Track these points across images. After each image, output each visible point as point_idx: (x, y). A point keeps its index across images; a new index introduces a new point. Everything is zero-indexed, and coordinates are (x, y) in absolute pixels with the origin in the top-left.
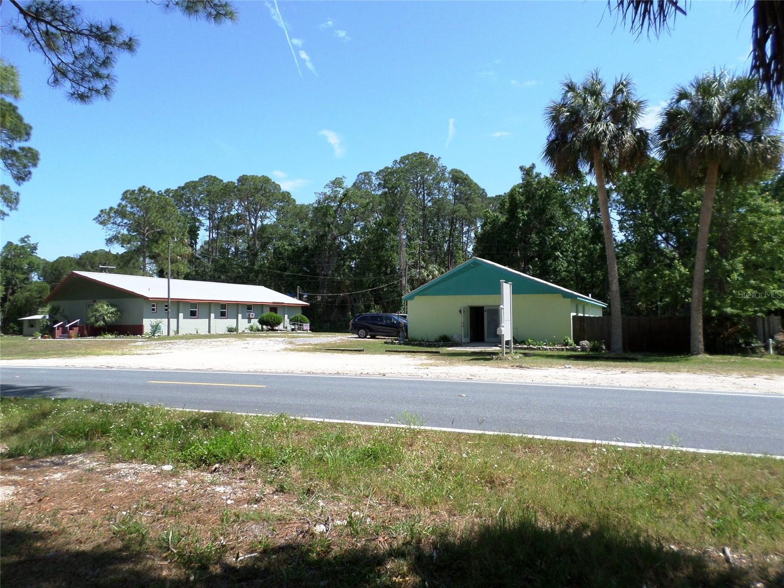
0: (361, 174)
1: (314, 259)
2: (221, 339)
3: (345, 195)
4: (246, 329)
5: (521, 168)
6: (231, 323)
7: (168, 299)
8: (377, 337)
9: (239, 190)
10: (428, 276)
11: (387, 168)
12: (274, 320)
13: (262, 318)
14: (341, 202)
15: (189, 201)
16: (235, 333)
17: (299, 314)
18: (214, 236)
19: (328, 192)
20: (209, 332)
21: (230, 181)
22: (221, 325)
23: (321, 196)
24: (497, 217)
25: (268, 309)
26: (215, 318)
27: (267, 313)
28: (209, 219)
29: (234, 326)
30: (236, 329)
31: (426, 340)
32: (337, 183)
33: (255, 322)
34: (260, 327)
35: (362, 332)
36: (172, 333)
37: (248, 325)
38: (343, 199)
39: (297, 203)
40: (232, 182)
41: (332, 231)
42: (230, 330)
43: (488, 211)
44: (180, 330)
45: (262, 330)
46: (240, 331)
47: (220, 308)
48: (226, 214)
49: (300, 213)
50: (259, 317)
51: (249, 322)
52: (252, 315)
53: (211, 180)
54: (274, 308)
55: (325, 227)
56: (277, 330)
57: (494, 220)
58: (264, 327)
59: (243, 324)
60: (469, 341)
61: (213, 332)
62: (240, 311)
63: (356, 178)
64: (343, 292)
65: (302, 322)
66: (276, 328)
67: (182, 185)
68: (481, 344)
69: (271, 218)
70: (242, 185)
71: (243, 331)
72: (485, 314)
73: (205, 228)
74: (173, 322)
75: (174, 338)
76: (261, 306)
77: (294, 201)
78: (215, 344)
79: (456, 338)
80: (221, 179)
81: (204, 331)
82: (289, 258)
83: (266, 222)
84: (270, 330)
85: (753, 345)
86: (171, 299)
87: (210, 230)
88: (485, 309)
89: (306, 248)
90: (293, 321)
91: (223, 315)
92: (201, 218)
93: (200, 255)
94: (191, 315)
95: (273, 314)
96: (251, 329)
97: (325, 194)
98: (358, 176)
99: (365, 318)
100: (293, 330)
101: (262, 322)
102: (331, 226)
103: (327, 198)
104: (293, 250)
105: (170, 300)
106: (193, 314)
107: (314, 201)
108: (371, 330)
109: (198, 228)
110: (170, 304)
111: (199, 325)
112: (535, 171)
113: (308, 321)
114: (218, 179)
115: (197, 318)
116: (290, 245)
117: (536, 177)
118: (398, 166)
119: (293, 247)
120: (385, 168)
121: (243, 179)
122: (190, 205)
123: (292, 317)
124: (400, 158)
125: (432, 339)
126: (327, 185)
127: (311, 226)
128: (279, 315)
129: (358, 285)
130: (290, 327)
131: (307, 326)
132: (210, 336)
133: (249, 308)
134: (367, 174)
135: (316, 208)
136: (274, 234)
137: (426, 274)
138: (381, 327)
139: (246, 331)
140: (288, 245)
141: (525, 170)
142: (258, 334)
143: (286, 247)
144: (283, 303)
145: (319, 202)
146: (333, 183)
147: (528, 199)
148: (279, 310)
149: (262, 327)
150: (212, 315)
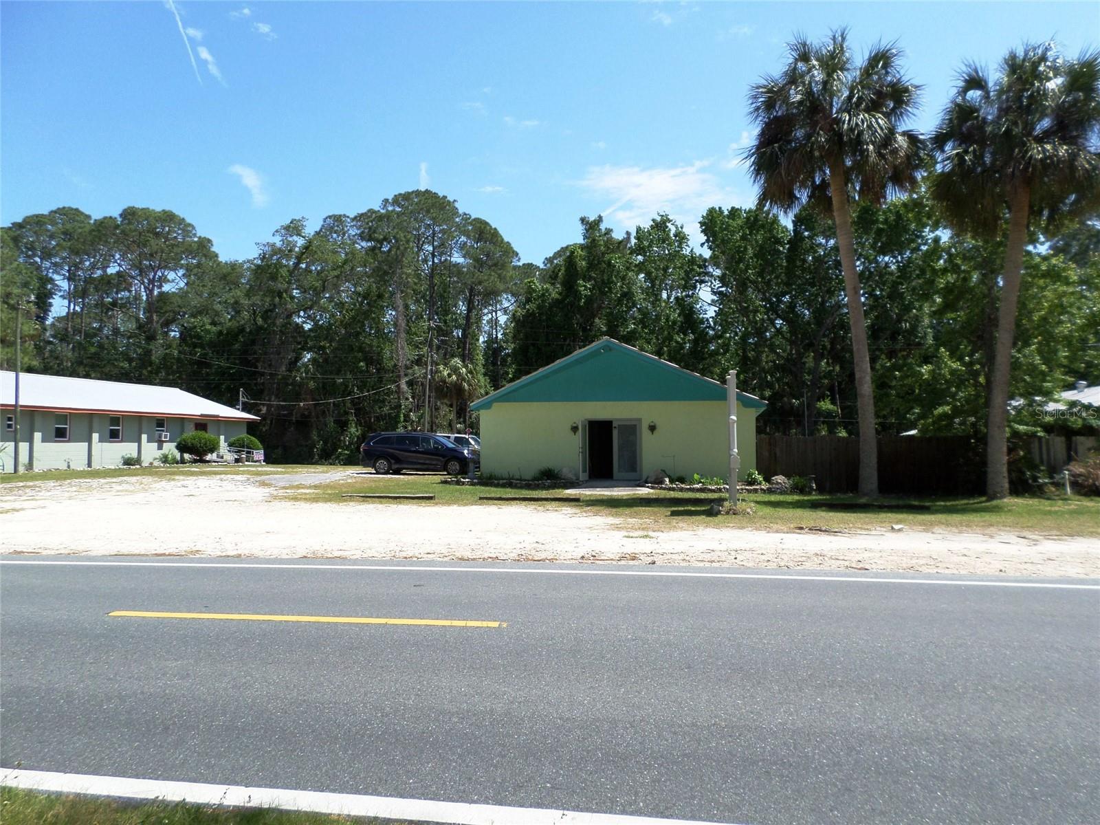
0: (330, 217)
1: (256, 348)
2: (125, 478)
3: (306, 248)
4: (155, 459)
5: (583, 220)
6: (129, 449)
7: (16, 406)
8: (404, 471)
9: (123, 232)
10: (450, 376)
11: (371, 211)
12: (206, 444)
13: (184, 440)
14: (299, 259)
15: (32, 248)
16: (138, 467)
17: (244, 435)
18: (78, 308)
19: (278, 241)
20: (89, 465)
21: (108, 215)
22: (110, 453)
23: (267, 248)
24: (547, 290)
25: (192, 426)
26: (101, 440)
27: (190, 433)
28: (69, 279)
29: (135, 455)
30: (138, 461)
31: (518, 477)
32: (294, 228)
33: (170, 448)
34: (178, 455)
35: (382, 463)
36: (21, 470)
37: (159, 454)
38: (304, 253)
39: (220, 259)
40: (111, 217)
41: (286, 305)
42: (128, 462)
43: (532, 282)
44: (35, 463)
45: (183, 461)
46: (145, 464)
47: (109, 423)
48: (99, 272)
49: (229, 274)
50: (178, 440)
51: (160, 448)
52: (166, 435)
53: (70, 215)
54: (202, 424)
55: (274, 297)
56: (208, 462)
57: (543, 295)
58: (187, 456)
59: (150, 452)
60: (587, 478)
61: (96, 465)
62: (144, 429)
63: (322, 223)
64: (305, 400)
65: (249, 449)
66: (209, 457)
67: (19, 220)
68: (607, 483)
69: (174, 282)
70: (130, 223)
71: (151, 464)
72: (615, 433)
73: (62, 293)
74: (24, 447)
75: (24, 478)
76: (179, 421)
77: (217, 256)
78: (120, 488)
79: (567, 473)
80: (87, 213)
81: (80, 464)
82: (212, 344)
83: (166, 288)
84: (195, 461)
85: (1041, 481)
86: (22, 406)
87: (71, 296)
88: (614, 424)
89: (242, 330)
90: (236, 446)
91: (114, 436)
92: (56, 277)
93: (54, 336)
94: (57, 436)
95: (201, 434)
96: (165, 459)
97: (273, 245)
98: (325, 220)
99: (386, 441)
100: (237, 461)
101: (182, 448)
102: (284, 295)
103: (275, 251)
104: (220, 333)
105: (19, 409)
106: (60, 435)
107: (257, 256)
108: (398, 461)
109: (50, 294)
110: (18, 415)
111: (71, 453)
112: (603, 227)
113: (261, 446)
114: (82, 213)
115: (68, 441)
116: (214, 323)
117: (605, 234)
118: (390, 208)
119: (219, 328)
120: (369, 211)
121: (130, 214)
122: (34, 255)
123: (232, 439)
124: (393, 196)
125: (529, 474)
126: (277, 231)
127: (248, 295)
128: (209, 435)
129: (327, 389)
130: (230, 457)
131: (259, 455)
132: (92, 473)
133: (158, 424)
134: (338, 219)
135: (258, 267)
136: (184, 306)
137: (445, 373)
138: (414, 455)
139: (156, 463)
140: (211, 324)
141: (588, 222)
142: (175, 467)
143: (208, 327)
144: (218, 416)
145: (263, 258)
146: (287, 228)
147: (591, 266)
148: (209, 428)
149: (182, 457)
150: (95, 436)
